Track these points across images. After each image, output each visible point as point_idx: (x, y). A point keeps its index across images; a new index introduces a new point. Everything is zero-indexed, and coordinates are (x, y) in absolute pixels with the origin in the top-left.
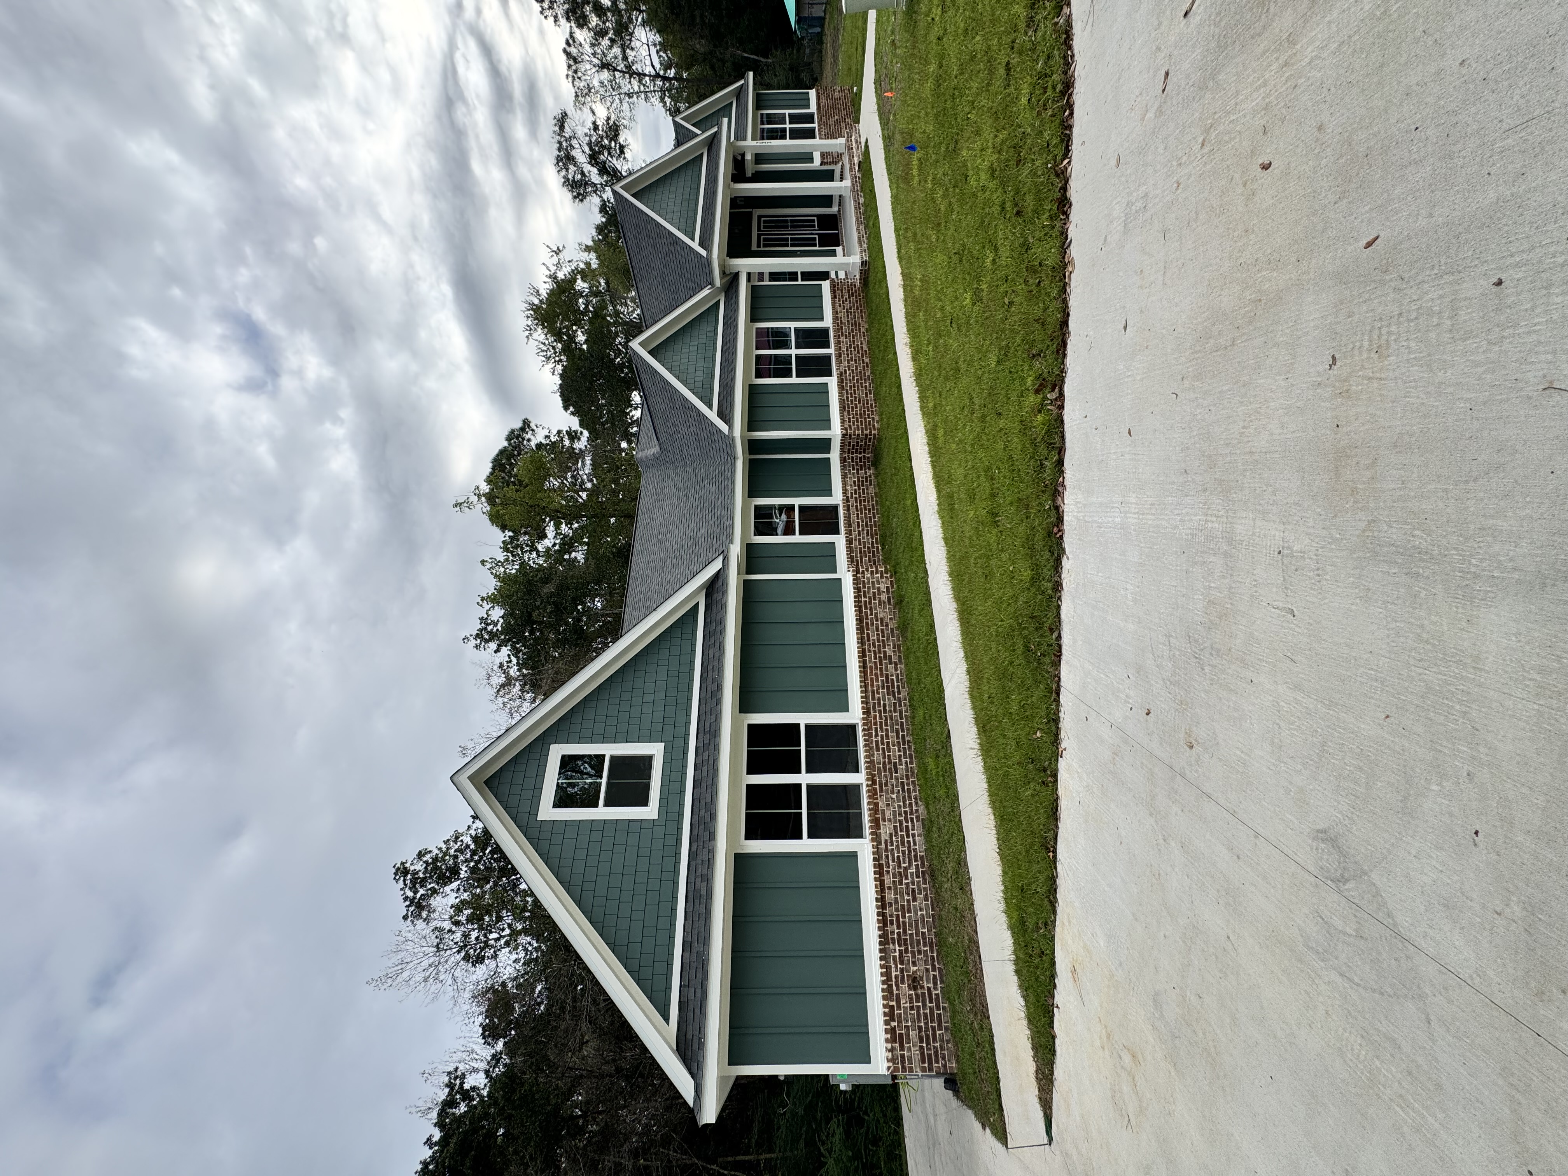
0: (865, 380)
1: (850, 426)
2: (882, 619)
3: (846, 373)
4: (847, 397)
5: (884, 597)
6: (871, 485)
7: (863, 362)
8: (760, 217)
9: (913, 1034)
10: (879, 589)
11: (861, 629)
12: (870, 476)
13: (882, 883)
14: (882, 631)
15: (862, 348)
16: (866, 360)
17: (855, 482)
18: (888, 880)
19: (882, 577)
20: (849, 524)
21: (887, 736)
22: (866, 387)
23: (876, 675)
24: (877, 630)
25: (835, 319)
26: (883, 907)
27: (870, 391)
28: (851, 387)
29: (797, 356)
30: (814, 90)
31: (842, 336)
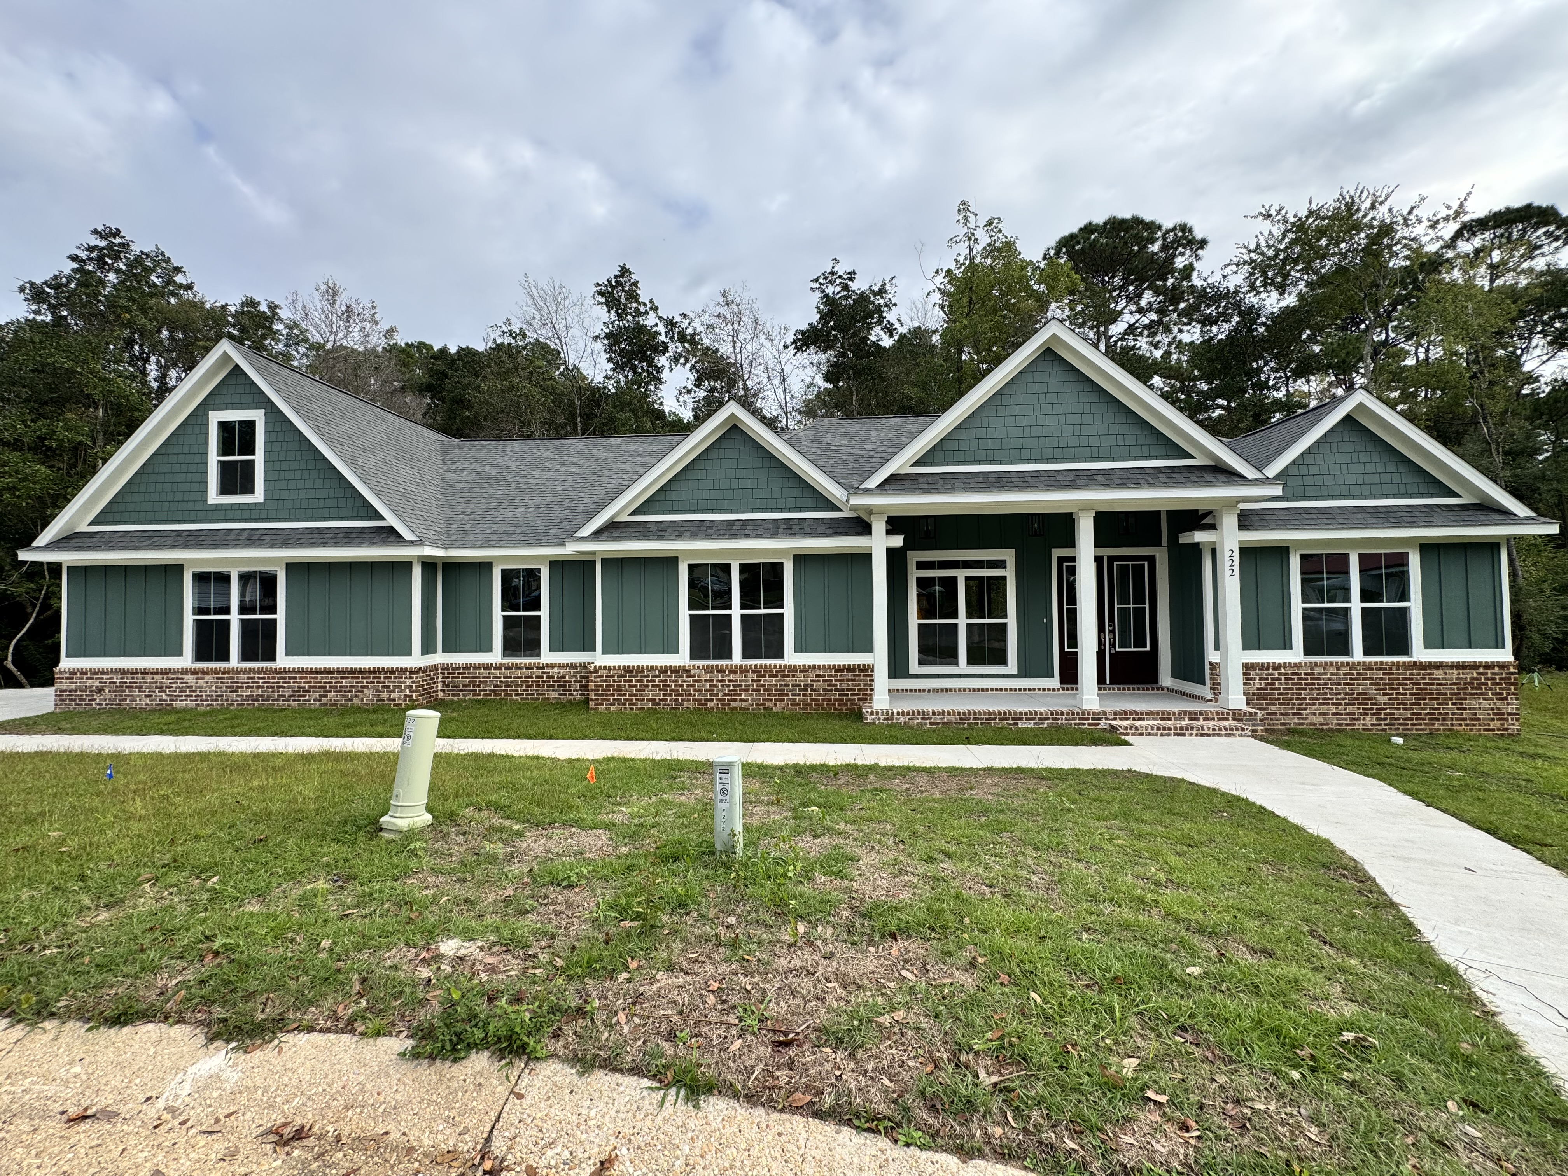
0: (675, 700)
1: (601, 676)
2: (362, 692)
3: (693, 677)
5: (385, 696)
6: (560, 695)
7: (707, 700)
8: (1151, 559)
9: (73, 686)
10: (393, 692)
11: (352, 671)
12: (571, 695)
13: (156, 673)
14: (350, 691)
15: (733, 700)
16: (711, 705)
17: (564, 677)
18: (158, 678)
19: (406, 696)
20: (508, 668)
21: (258, 687)
22: (664, 700)
23: (310, 682)
24: (352, 687)
25: (793, 669)
26: (142, 673)
27: (657, 704)
28: (665, 681)
29: (728, 617)
30: (1511, 659)
31: (764, 676)
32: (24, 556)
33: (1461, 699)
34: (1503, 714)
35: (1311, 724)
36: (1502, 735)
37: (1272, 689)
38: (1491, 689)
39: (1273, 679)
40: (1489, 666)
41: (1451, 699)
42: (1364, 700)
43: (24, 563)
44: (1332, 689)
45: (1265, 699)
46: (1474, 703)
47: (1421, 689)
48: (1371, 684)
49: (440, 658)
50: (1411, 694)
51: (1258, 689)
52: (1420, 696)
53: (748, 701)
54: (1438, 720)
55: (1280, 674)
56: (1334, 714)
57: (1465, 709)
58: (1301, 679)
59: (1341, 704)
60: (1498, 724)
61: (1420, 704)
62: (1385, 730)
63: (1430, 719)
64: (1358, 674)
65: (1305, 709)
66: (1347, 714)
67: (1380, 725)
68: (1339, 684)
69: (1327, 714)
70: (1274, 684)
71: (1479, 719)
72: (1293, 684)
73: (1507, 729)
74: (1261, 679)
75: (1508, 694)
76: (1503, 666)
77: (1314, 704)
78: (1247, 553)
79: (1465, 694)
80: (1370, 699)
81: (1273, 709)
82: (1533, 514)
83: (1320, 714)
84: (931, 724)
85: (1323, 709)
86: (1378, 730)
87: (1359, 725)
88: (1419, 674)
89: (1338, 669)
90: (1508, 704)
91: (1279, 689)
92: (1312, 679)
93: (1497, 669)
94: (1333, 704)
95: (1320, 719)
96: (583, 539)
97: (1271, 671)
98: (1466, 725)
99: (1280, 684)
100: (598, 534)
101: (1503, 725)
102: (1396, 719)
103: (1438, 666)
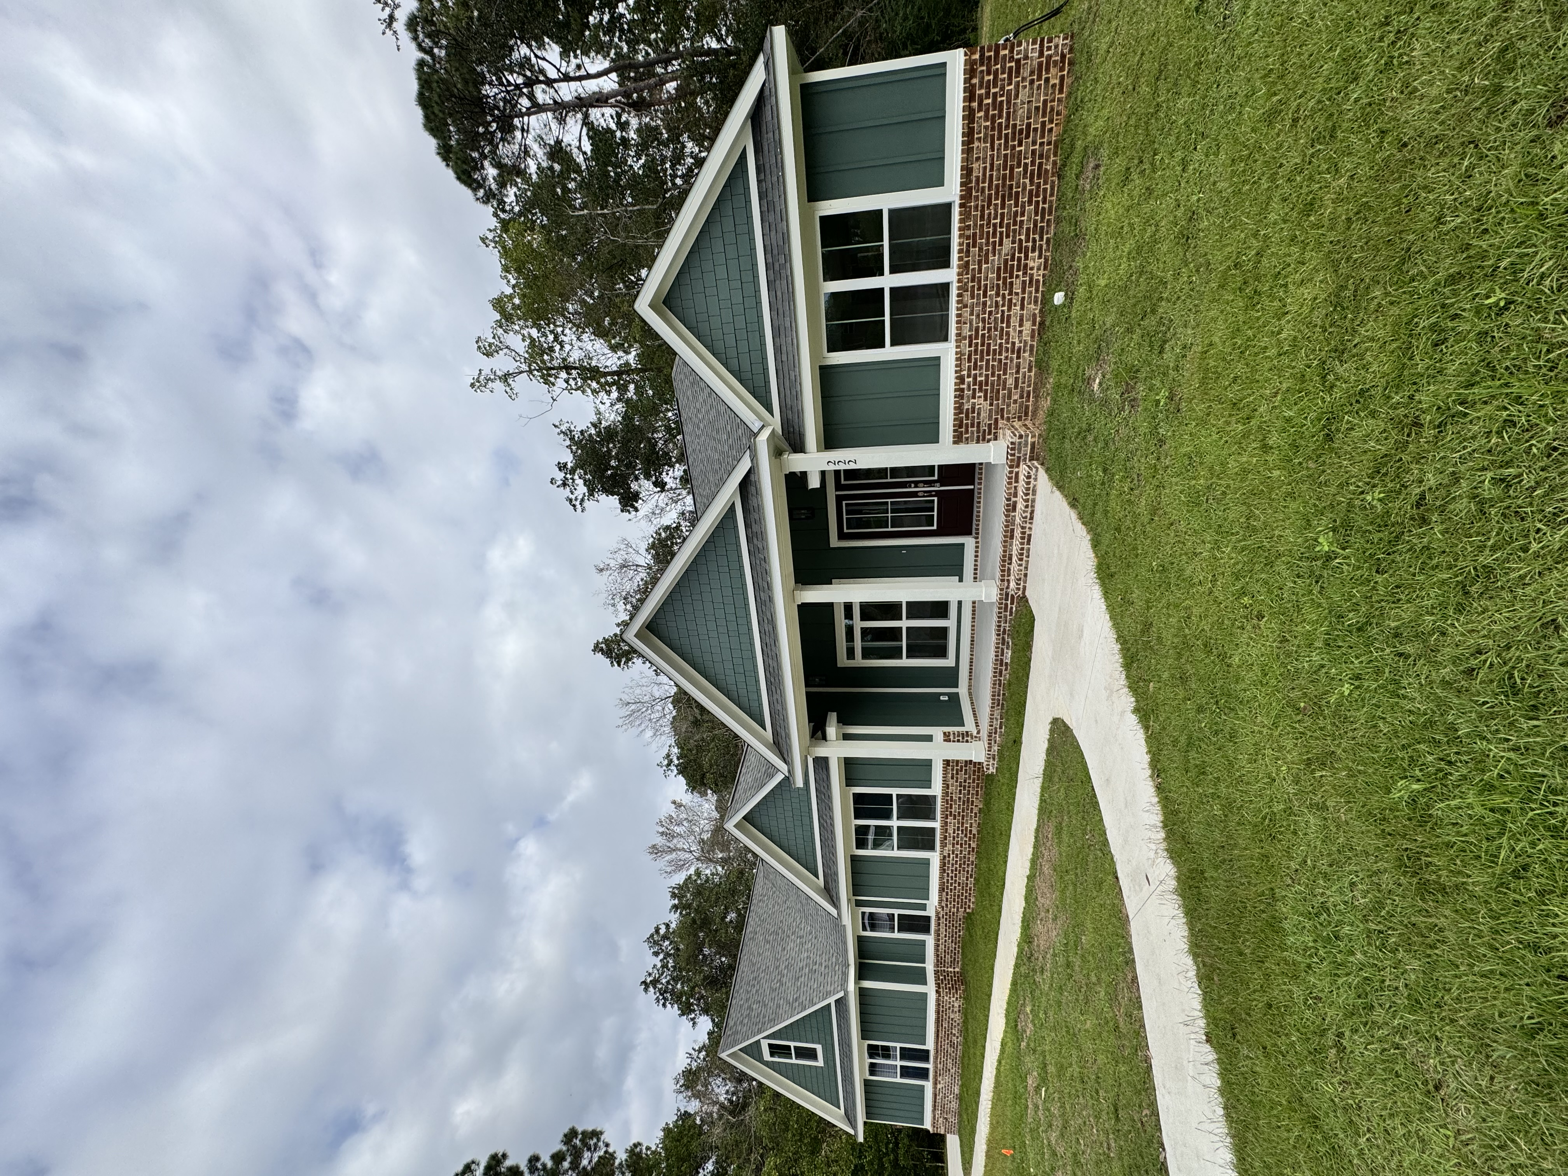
0: (968, 865)
1: (947, 905)
3: (949, 857)
4: (948, 880)
5: (956, 1009)
7: (969, 847)
15: (971, 831)
16: (973, 844)
20: (938, 931)
22: (968, 872)
25: (946, 792)
27: (971, 875)
28: (952, 871)
29: (899, 828)
30: (961, 52)
31: (951, 812)
32: (861, 1139)
33: (1014, 133)
34: (1040, 65)
35: (1033, 337)
36: (1071, 63)
37: (987, 385)
38: (1003, 88)
39: (975, 384)
40: (970, 94)
41: (1014, 147)
42: (1007, 270)
43: (865, 1139)
44: (990, 313)
45: (998, 391)
46: (1022, 112)
47: (997, 193)
48: (987, 262)
49: (930, 966)
50: (1003, 207)
51: (986, 400)
52: (1008, 193)
53: (972, 824)
54: (1040, 164)
55: (969, 376)
56: (1022, 308)
57: (1029, 125)
58: (976, 351)
59: (1010, 300)
60: (1053, 71)
61: (1017, 193)
62: (1048, 240)
63: (1039, 177)
64: (973, 281)
65: (1014, 344)
66: (1024, 292)
67: (1041, 246)
68: (985, 303)
69: (1022, 316)
70: (981, 382)
71: (1045, 101)
72: (982, 360)
73: (1063, 56)
74: (974, 397)
75: (1012, 59)
76: (971, 71)
77: (1008, 334)
78: (830, 442)
79: (1007, 127)
80: (1006, 261)
81: (1010, 382)
82: (761, 59)
83: (1021, 325)
84: (1001, 728)
85: (1014, 322)
86: (1047, 250)
87: (1039, 275)
88: (977, 197)
89: (966, 306)
90: (1026, 57)
91: (987, 376)
92: (977, 338)
93: (975, 81)
94: (1009, 309)
95: (1028, 325)
96: (839, 914)
97: (965, 386)
98: (1051, 121)
99: (981, 375)
100: (835, 903)
101: (1055, 62)
102: (1035, 225)
103: (967, 171)
